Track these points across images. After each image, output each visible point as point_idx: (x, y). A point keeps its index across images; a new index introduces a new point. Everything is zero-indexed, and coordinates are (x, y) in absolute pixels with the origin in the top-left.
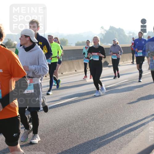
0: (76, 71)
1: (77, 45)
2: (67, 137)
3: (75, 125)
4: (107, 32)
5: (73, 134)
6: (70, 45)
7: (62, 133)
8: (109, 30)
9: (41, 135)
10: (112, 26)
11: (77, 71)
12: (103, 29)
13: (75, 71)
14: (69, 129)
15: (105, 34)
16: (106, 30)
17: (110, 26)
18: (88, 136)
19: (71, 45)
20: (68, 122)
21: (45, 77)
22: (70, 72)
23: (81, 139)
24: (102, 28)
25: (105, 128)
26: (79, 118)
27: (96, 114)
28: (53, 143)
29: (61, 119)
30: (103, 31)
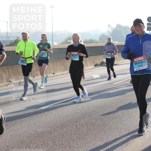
2: (74, 133)
3: (82, 121)
4: (114, 30)
5: (81, 130)
7: (69, 129)
8: (116, 27)
9: (49, 131)
10: (119, 25)
12: (110, 27)
14: (76, 125)
15: (112, 31)
16: (112, 28)
17: (117, 24)
18: (95, 132)
20: (76, 119)
21: (53, 74)
23: (88, 135)
24: (109, 26)
25: (111, 125)
26: (87, 114)
27: (103, 111)
28: (61, 139)
29: (68, 116)
30: (110, 29)
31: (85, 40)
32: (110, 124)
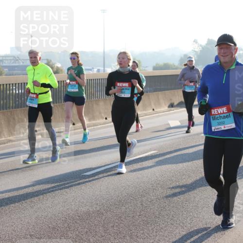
0: (153, 110)
1: (155, 68)
2: (138, 214)
3: (151, 195)
4: (202, 48)
5: (149, 210)
6: (144, 68)
7: (131, 208)
8: (206, 44)
9: (98, 211)
10: (212, 40)
11: (155, 110)
12: (196, 43)
13: (151, 111)
14: (142, 201)
15: (200, 51)
16: (201, 45)
17: (209, 39)
18: (172, 212)
19: (146, 69)
20: (141, 191)
21: (105, 120)
22: (145, 112)
23: (160, 217)
24: (195, 41)
25: (199, 201)
26: (159, 184)
27: (184, 178)
28: (117, 224)
29: (129, 186)
30: (197, 46)
31: (157, 64)
32: (196, 199)
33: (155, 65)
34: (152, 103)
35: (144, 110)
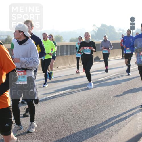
0: (70, 65)
1: (71, 41)
2: (61, 126)
3: (69, 115)
4: (98, 29)
5: (67, 124)
6: (64, 41)
7: (57, 122)
8: (101, 27)
10: (104, 24)
11: (71, 65)
13: (69, 66)
14: (63, 118)
15: (97, 31)
16: (97, 27)
17: (102, 24)
18: (81, 125)
19: (66, 41)
20: (63, 112)
22: (65, 66)
23: (74, 128)
24: (94, 25)
26: (73, 108)
27: (88, 105)
28: (49, 132)
29: (56, 110)
30: (95, 28)
31: (72, 38)
32: (95, 117)
33: (71, 39)
34: (69, 61)
35: (64, 65)
